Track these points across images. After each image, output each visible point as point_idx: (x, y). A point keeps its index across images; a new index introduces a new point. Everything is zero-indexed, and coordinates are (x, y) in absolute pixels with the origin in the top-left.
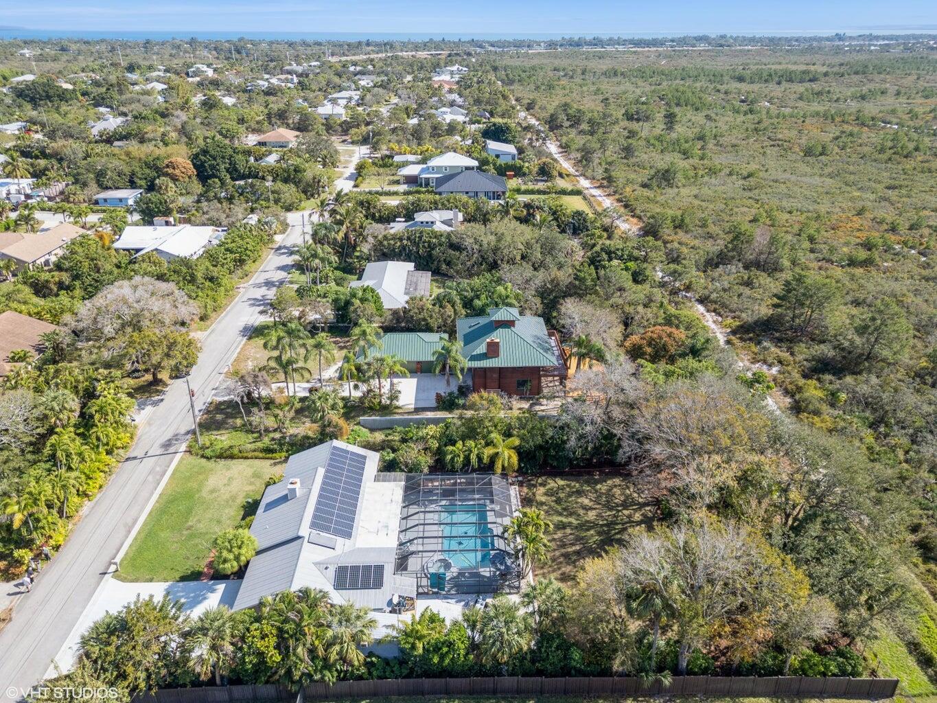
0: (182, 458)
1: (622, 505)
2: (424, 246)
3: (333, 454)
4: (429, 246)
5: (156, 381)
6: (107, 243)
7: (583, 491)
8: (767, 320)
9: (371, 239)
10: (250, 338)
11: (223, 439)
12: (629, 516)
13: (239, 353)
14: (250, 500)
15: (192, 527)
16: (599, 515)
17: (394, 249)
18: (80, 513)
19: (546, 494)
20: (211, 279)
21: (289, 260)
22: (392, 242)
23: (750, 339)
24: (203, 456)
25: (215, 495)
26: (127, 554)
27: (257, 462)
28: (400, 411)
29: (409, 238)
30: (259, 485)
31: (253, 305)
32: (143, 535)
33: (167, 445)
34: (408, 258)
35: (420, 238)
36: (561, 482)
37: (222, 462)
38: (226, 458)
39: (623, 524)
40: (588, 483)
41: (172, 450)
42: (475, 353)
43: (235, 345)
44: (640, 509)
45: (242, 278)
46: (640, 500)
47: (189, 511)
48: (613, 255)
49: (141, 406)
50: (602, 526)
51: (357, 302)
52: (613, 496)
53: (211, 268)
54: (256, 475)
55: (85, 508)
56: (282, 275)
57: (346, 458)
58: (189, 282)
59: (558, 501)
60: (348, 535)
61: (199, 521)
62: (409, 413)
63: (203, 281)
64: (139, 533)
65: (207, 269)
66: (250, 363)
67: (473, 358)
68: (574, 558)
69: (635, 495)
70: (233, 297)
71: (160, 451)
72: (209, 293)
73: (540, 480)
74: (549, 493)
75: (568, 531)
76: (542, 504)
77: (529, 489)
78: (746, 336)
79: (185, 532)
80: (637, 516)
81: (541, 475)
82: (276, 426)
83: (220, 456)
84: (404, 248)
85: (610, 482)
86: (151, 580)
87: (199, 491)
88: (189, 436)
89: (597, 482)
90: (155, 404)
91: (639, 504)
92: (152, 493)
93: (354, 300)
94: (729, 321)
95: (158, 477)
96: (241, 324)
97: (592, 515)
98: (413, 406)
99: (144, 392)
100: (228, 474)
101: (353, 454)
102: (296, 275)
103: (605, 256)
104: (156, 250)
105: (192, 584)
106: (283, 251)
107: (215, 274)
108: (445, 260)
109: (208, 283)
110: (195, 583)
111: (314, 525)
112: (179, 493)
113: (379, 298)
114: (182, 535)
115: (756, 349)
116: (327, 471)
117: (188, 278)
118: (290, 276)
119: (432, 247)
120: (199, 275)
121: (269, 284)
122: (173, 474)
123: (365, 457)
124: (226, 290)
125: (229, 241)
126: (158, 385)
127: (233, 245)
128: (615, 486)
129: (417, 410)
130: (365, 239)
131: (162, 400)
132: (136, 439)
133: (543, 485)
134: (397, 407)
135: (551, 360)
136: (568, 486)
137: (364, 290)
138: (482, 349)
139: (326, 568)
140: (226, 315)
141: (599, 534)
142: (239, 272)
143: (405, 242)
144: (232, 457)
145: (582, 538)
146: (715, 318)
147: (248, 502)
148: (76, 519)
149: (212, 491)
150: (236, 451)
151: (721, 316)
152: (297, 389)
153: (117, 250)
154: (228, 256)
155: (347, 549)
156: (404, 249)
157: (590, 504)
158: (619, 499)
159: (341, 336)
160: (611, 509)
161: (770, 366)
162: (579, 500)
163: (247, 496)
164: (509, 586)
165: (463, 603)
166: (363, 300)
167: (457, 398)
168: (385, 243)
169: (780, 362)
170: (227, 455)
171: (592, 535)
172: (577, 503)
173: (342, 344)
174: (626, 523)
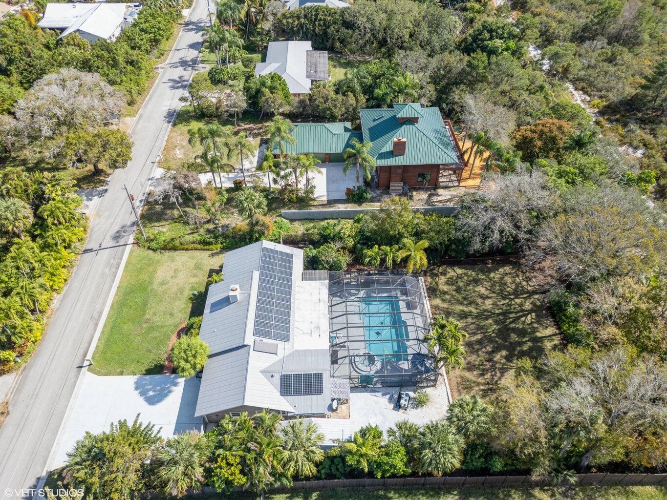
0: (132, 251)
1: (514, 294)
2: (319, 25)
3: (264, 256)
4: (324, 24)
5: (98, 172)
6: (33, 22)
7: (479, 280)
8: (631, 100)
9: (271, 18)
10: (174, 125)
11: (164, 231)
12: (521, 305)
13: (167, 141)
14: (196, 293)
15: (149, 320)
16: (495, 304)
17: (293, 28)
18: (52, 306)
19: (447, 283)
20: (132, 63)
21: (198, 37)
22: (290, 20)
23: (617, 120)
24: (149, 248)
25: (164, 287)
26: (97, 347)
27: (197, 253)
28: (315, 203)
29: (305, 17)
30: (202, 278)
31: (173, 88)
32: (108, 328)
33: (117, 237)
34: (305, 38)
35: (316, 15)
36: (460, 271)
37: (167, 254)
38: (170, 249)
39: (516, 313)
40: (483, 271)
41: (122, 242)
42: (382, 151)
43: (162, 132)
44: (529, 297)
45: (159, 58)
46: (529, 288)
47: (145, 303)
48: (494, 34)
49: (89, 197)
50: (499, 314)
51: (266, 91)
52: (505, 284)
53: (130, 52)
54: (198, 267)
55: (55, 301)
56: (193, 54)
57: (275, 259)
58: (113, 66)
59: (458, 290)
60: (286, 339)
61: (155, 314)
62: (323, 205)
63: (125, 65)
64: (105, 326)
65: (127, 53)
66: (178, 152)
67: (382, 156)
68: (477, 347)
69: (524, 283)
70: (153, 78)
71: (112, 243)
72: (133, 77)
73: (441, 270)
74: (450, 282)
75: (470, 320)
76: (445, 293)
77: (432, 278)
78: (613, 118)
79: (144, 325)
80: (528, 305)
81: (442, 264)
82: (209, 218)
83: (165, 248)
84: (301, 26)
85: (501, 270)
86: (121, 373)
87: (150, 283)
88: (135, 228)
89: (490, 271)
90: (101, 194)
91: (528, 292)
92: (111, 287)
93: (263, 89)
94: (597, 101)
95: (114, 270)
96: (164, 110)
97: (488, 304)
98: (325, 198)
99: (89, 182)
100: (173, 266)
101: (281, 253)
102: (206, 54)
103: (487, 35)
104: (78, 30)
105: (157, 377)
106: (191, 27)
107: (135, 58)
108: (339, 39)
109: (129, 68)
110: (160, 376)
111: (256, 333)
112: (133, 285)
113: (286, 85)
114: (142, 328)
115: (622, 131)
116: (261, 274)
117: (111, 62)
118: (201, 55)
119: (327, 25)
120: (121, 60)
121: (184, 63)
122: (126, 266)
123: (291, 256)
124: (147, 73)
125: (142, 21)
126: (100, 175)
127: (147, 25)
128: (506, 274)
129: (331, 202)
130: (265, 17)
131: (106, 191)
132: (89, 231)
133: (444, 274)
134: (313, 200)
135: (451, 157)
136: (466, 274)
137: (272, 78)
138: (388, 147)
139: (272, 376)
140: (150, 99)
141: (496, 322)
142: (156, 52)
143: (302, 20)
144: (174, 249)
145: (482, 328)
146: (583, 97)
147: (194, 295)
148: (49, 312)
149: (163, 283)
150: (177, 243)
151: (589, 95)
152: (223, 179)
153: (43, 29)
154: (144, 36)
155: (287, 352)
156: (302, 28)
157: (487, 293)
158: (511, 288)
159: (255, 123)
160: (504, 298)
161: (636, 148)
162: (476, 289)
163: (193, 288)
164: (425, 379)
165: (388, 396)
166: (272, 89)
167: (365, 192)
168: (284, 21)
169: (645, 145)
170: (170, 247)
171: (491, 325)
172: (475, 291)
173: (256, 131)
174: (518, 312)
